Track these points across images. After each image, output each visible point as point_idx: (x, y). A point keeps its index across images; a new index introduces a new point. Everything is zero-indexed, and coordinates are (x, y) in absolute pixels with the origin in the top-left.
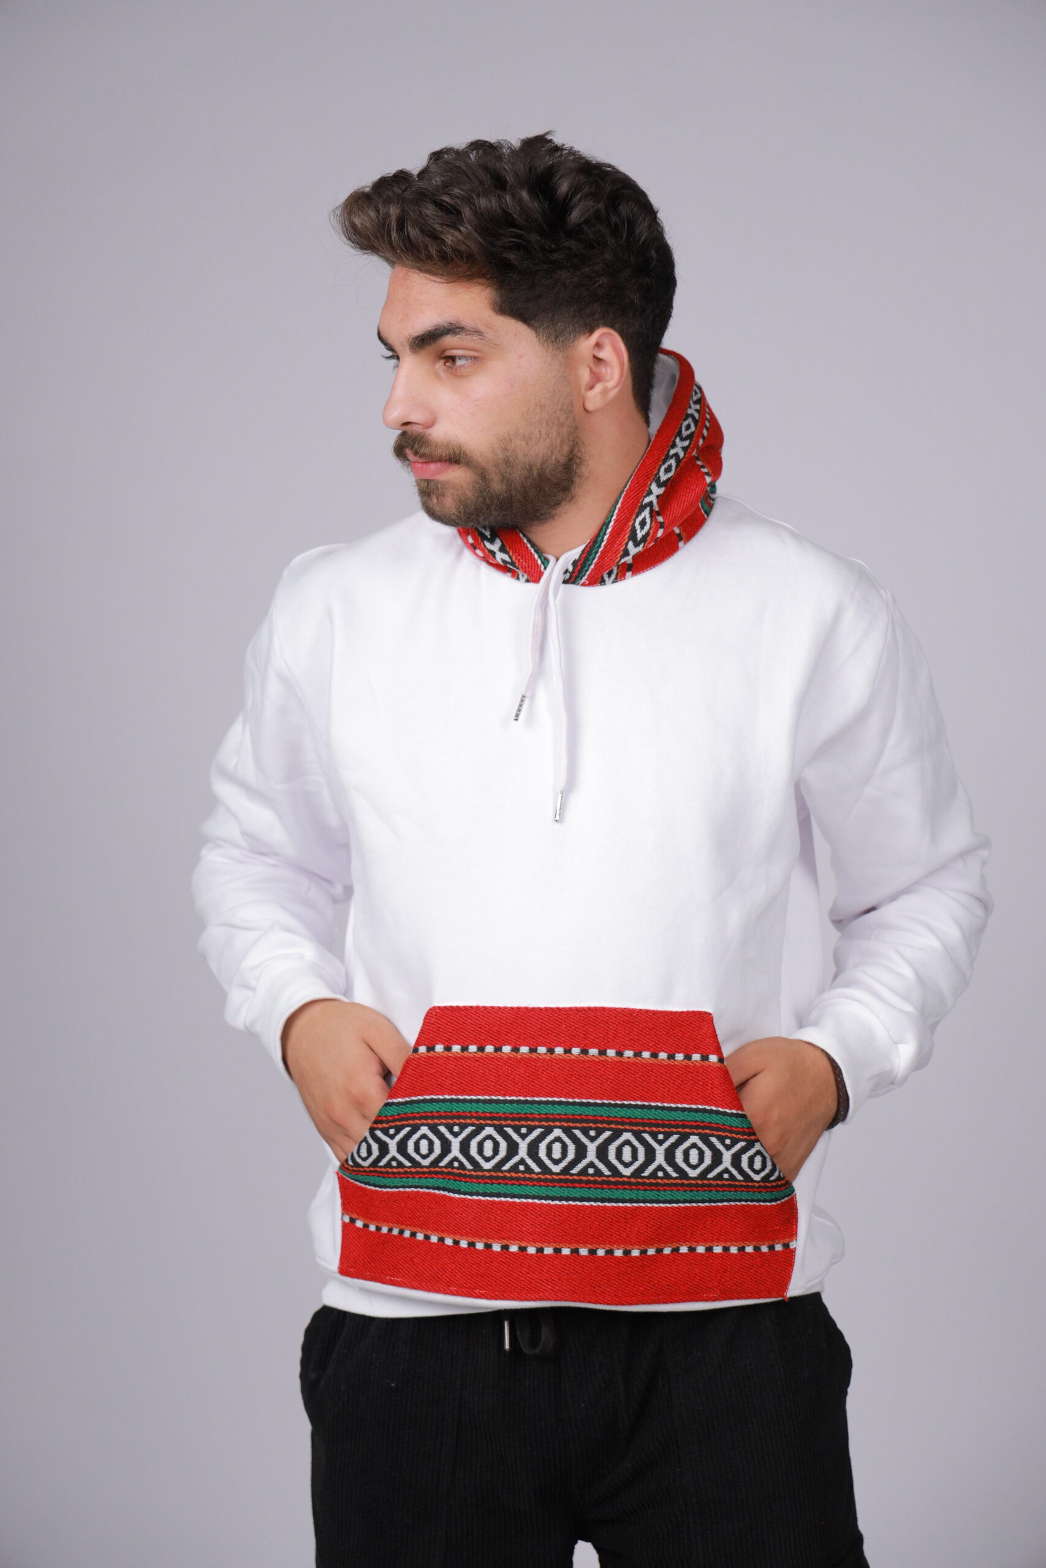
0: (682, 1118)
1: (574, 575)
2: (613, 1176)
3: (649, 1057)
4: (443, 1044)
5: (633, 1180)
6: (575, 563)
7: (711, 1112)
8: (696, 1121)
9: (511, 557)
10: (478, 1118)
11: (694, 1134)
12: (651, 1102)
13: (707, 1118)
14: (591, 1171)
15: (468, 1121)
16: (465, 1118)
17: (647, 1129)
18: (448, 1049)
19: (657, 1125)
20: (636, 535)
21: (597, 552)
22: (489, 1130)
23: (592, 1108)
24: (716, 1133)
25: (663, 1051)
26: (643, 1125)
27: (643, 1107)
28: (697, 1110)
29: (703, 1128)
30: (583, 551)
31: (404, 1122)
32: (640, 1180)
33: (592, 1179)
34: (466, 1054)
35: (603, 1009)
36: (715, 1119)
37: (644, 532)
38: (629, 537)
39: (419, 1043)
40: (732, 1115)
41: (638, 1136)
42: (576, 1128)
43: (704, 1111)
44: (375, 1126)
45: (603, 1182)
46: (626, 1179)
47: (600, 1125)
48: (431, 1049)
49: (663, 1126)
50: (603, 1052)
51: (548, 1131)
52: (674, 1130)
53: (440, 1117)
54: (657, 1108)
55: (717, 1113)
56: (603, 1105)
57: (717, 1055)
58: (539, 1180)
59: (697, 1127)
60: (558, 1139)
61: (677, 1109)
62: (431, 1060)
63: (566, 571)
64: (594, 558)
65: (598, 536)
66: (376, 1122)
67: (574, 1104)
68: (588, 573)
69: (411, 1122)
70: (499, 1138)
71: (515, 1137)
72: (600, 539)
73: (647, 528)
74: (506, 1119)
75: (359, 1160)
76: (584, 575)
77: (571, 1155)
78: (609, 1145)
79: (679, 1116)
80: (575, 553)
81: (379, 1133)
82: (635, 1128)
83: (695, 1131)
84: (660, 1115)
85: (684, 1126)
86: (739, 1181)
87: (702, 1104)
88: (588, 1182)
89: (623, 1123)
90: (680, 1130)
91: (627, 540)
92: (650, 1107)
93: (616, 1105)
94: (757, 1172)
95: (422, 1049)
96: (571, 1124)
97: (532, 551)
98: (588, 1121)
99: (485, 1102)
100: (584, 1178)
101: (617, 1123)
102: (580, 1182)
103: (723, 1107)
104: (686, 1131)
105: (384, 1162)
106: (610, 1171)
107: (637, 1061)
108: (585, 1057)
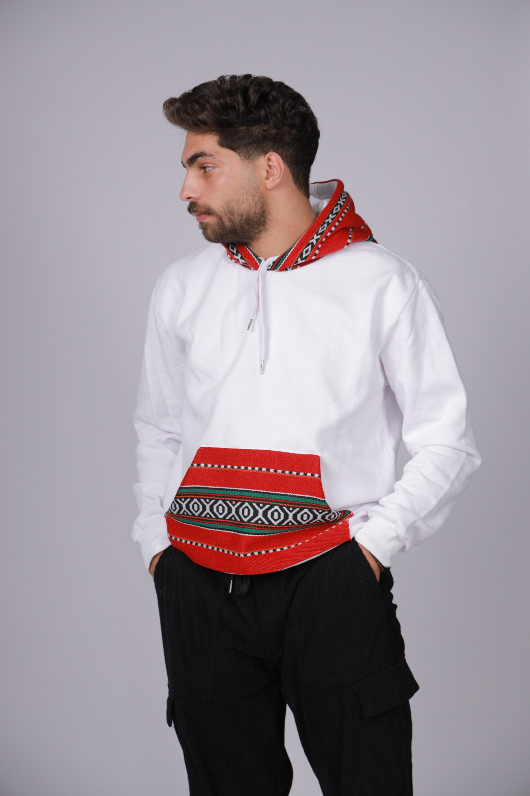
0: (301, 501)
1: (273, 268)
2: (269, 525)
3: (288, 473)
4: (204, 463)
5: (278, 526)
6: (274, 263)
7: (314, 499)
8: (307, 503)
9: (245, 261)
10: (216, 496)
11: (306, 508)
12: (288, 493)
13: (312, 502)
14: (260, 522)
15: (212, 498)
16: (211, 496)
17: (285, 505)
18: (206, 466)
19: (290, 504)
20: (303, 255)
21: (283, 260)
22: (221, 502)
23: (262, 494)
24: (315, 508)
25: (295, 471)
26: (284, 503)
27: (284, 495)
28: (307, 498)
29: (310, 506)
30: (278, 258)
31: (187, 496)
32: (281, 526)
33: (260, 525)
34: (213, 468)
35: (270, 451)
36: (315, 502)
37: (306, 255)
38: (299, 256)
39: (194, 462)
41: (281, 508)
42: (254, 503)
43: (311, 498)
44: (177, 497)
45: (265, 527)
46: (275, 526)
47: (265, 502)
48: (199, 465)
49: (293, 504)
50: (268, 470)
51: (243, 503)
52: (297, 506)
53: (201, 495)
54: (290, 496)
55: (316, 499)
56: (267, 493)
57: (318, 474)
59: (307, 505)
60: (247, 507)
61: (298, 497)
62: (199, 470)
63: (270, 265)
64: (282, 262)
65: (286, 253)
66: (178, 495)
67: (254, 492)
68: (279, 267)
69: (190, 496)
70: (225, 505)
71: (231, 505)
72: (286, 254)
73: (308, 253)
74: (227, 497)
75: (172, 511)
76: (278, 268)
77: (252, 514)
78: (268, 511)
79: (300, 500)
80: (275, 258)
81: (178, 500)
82: (280, 504)
83: (306, 507)
84: (291, 499)
85: (301, 505)
87: (310, 495)
88: (258, 527)
89: (275, 502)
90: (300, 506)
91: (298, 257)
92: (287, 495)
93: (272, 494)
95: (195, 465)
96: (252, 501)
97: (254, 257)
98: (260, 500)
99: (219, 489)
100: (256, 525)
101: (272, 501)
102: (255, 526)
103: (319, 497)
104: (303, 506)
105: (181, 513)
106: (268, 522)
107: (283, 475)
108: (260, 472)
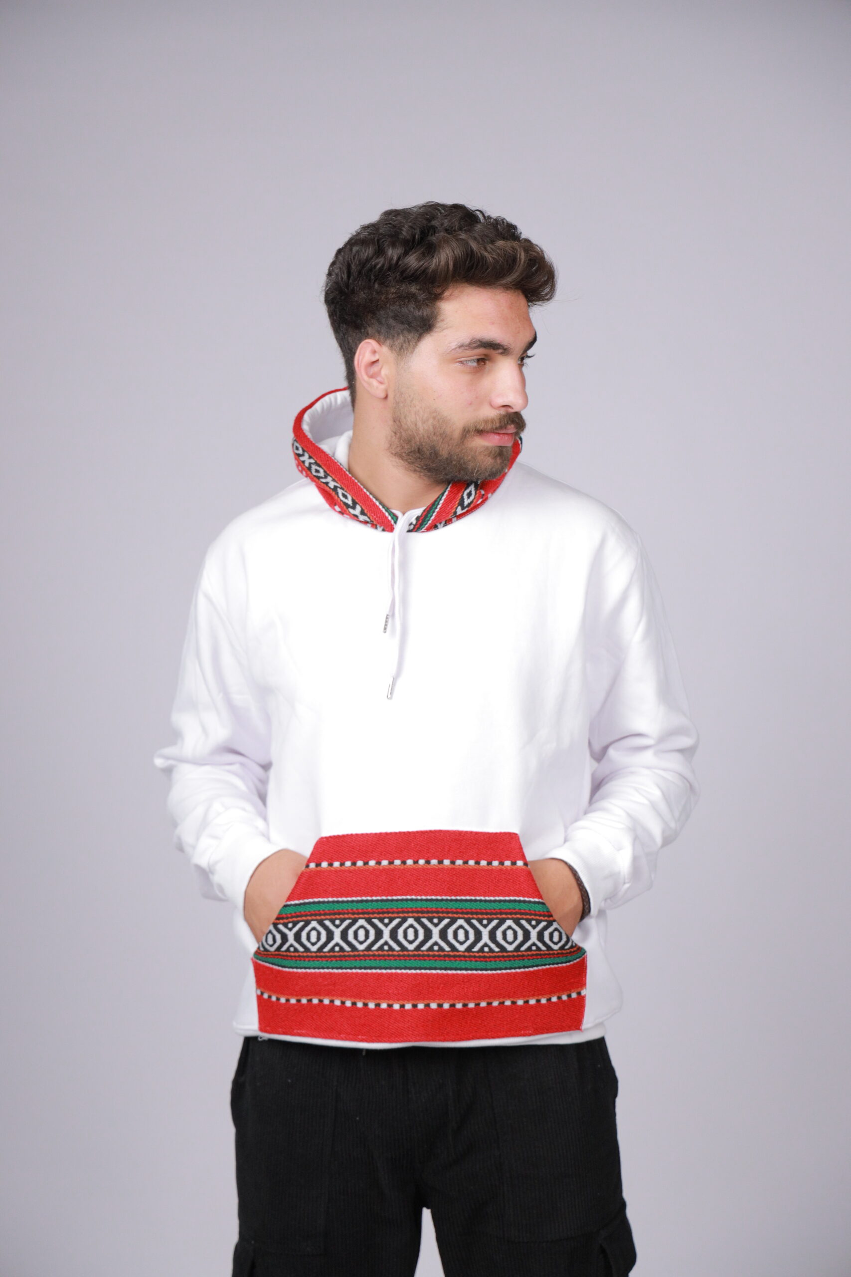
0: (499, 907)
1: (416, 527)
2: (451, 951)
3: (474, 864)
4: (328, 861)
5: (466, 954)
6: (418, 519)
7: (520, 901)
8: (510, 909)
9: (369, 518)
10: (354, 914)
11: (509, 919)
12: (476, 896)
13: (517, 907)
14: (436, 948)
15: (346, 916)
16: (344, 914)
17: (475, 916)
18: (331, 865)
19: (482, 914)
20: (464, 502)
21: (434, 512)
22: (361, 922)
23: (434, 902)
25: (484, 859)
26: (472, 913)
27: (471, 901)
28: (510, 901)
29: (516, 913)
30: (424, 511)
31: (299, 919)
32: (471, 954)
33: (437, 954)
34: (343, 868)
35: (440, 831)
36: (523, 907)
37: (469, 500)
38: (458, 503)
39: (310, 861)
40: (535, 903)
41: (468, 921)
42: (424, 917)
43: (515, 901)
44: (278, 921)
45: (445, 956)
46: (461, 953)
47: (441, 915)
48: (318, 865)
49: (487, 914)
50: (441, 862)
51: (404, 920)
53: (325, 914)
54: (481, 901)
55: (524, 902)
56: (442, 900)
57: (523, 860)
58: (399, 956)
59: (511, 914)
60: (411, 926)
61: (495, 901)
62: (318, 873)
63: (411, 524)
64: (431, 516)
65: (436, 501)
66: (278, 918)
67: (422, 900)
68: (427, 526)
69: (304, 918)
70: (369, 927)
71: (380, 925)
72: (437, 503)
73: (472, 497)
74: (373, 913)
75: (267, 947)
76: (423, 527)
77: (421, 937)
78: (448, 928)
79: (497, 906)
80: (418, 512)
81: (281, 927)
82: (466, 916)
83: (509, 917)
84: (483, 906)
85: (501, 913)
86: (544, 951)
87: (513, 896)
88: (434, 956)
89: (457, 913)
90: (499, 916)
91: (457, 505)
92: (476, 901)
93: (451, 900)
94: (556, 944)
95: (312, 865)
96: (420, 915)
97: (384, 511)
98: (432, 912)
99: (358, 902)
100: (431, 953)
101: (453, 913)
102: (428, 956)
103: (528, 897)
104: (504, 916)
105: (284, 948)
106: (450, 947)
107: (465, 867)
108: (428, 866)
